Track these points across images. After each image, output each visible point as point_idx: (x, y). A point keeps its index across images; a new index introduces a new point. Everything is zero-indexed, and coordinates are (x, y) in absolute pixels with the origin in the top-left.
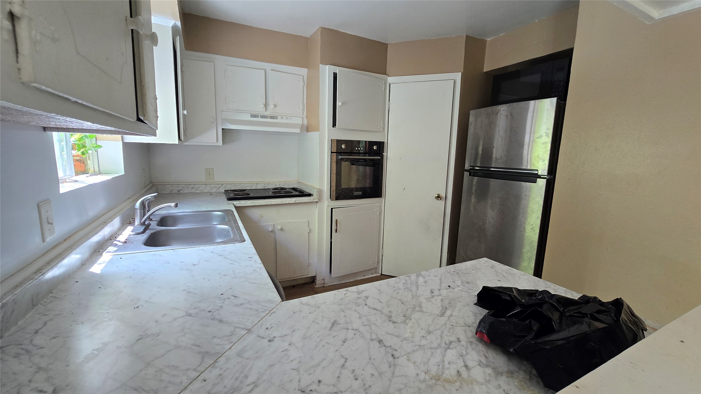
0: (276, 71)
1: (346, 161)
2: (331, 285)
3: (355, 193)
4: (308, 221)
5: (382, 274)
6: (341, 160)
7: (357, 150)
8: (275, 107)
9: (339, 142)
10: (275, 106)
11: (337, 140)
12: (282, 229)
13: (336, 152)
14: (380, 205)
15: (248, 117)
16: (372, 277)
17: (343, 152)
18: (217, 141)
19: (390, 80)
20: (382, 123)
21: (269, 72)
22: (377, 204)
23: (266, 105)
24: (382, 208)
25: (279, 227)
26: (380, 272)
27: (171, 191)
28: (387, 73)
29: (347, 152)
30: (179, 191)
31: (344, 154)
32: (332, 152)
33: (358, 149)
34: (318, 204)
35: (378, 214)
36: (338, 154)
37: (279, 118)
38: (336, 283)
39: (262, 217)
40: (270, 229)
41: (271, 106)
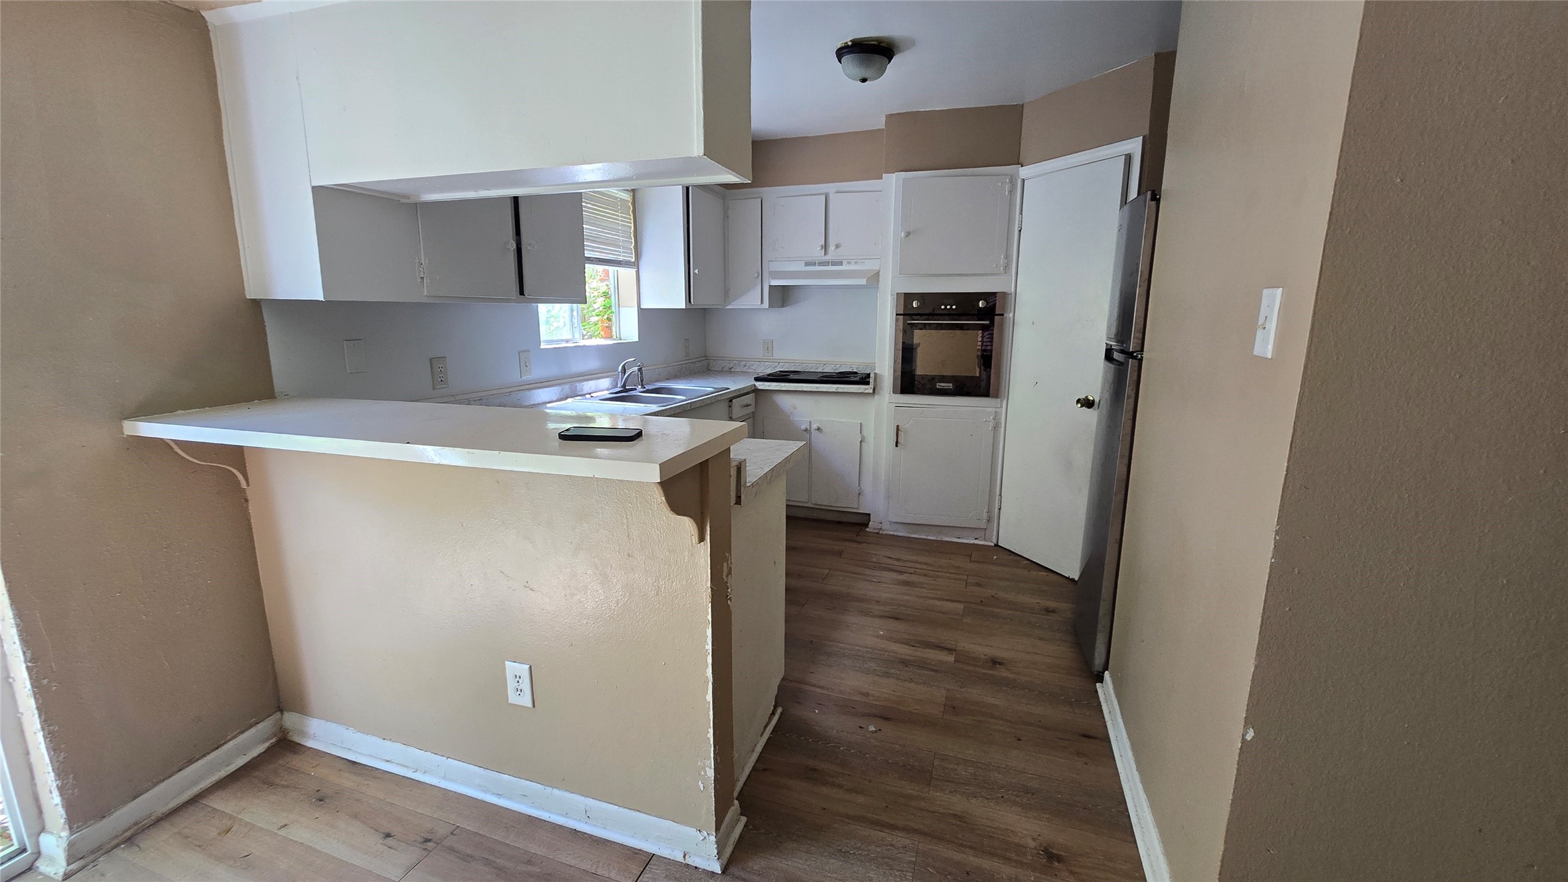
0: (842, 192)
1: (922, 329)
2: (891, 535)
3: (938, 384)
4: (861, 424)
5: (997, 545)
6: (912, 328)
7: (943, 309)
8: (836, 248)
9: (908, 297)
10: (837, 246)
11: (905, 293)
12: (819, 429)
13: (902, 313)
14: (995, 412)
15: (800, 267)
16: (974, 544)
17: (916, 312)
18: (762, 302)
19: (1024, 172)
20: (1002, 257)
21: (832, 197)
22: (991, 409)
23: (825, 247)
24: (1000, 419)
25: (814, 426)
26: (995, 541)
27: (722, 368)
28: (1021, 160)
29: (925, 313)
30: (730, 369)
31: (919, 317)
32: (897, 315)
33: (946, 307)
34: (875, 397)
35: (990, 428)
36: (908, 317)
37: (845, 262)
38: (901, 534)
39: (795, 408)
40: (803, 427)
41: (832, 248)
